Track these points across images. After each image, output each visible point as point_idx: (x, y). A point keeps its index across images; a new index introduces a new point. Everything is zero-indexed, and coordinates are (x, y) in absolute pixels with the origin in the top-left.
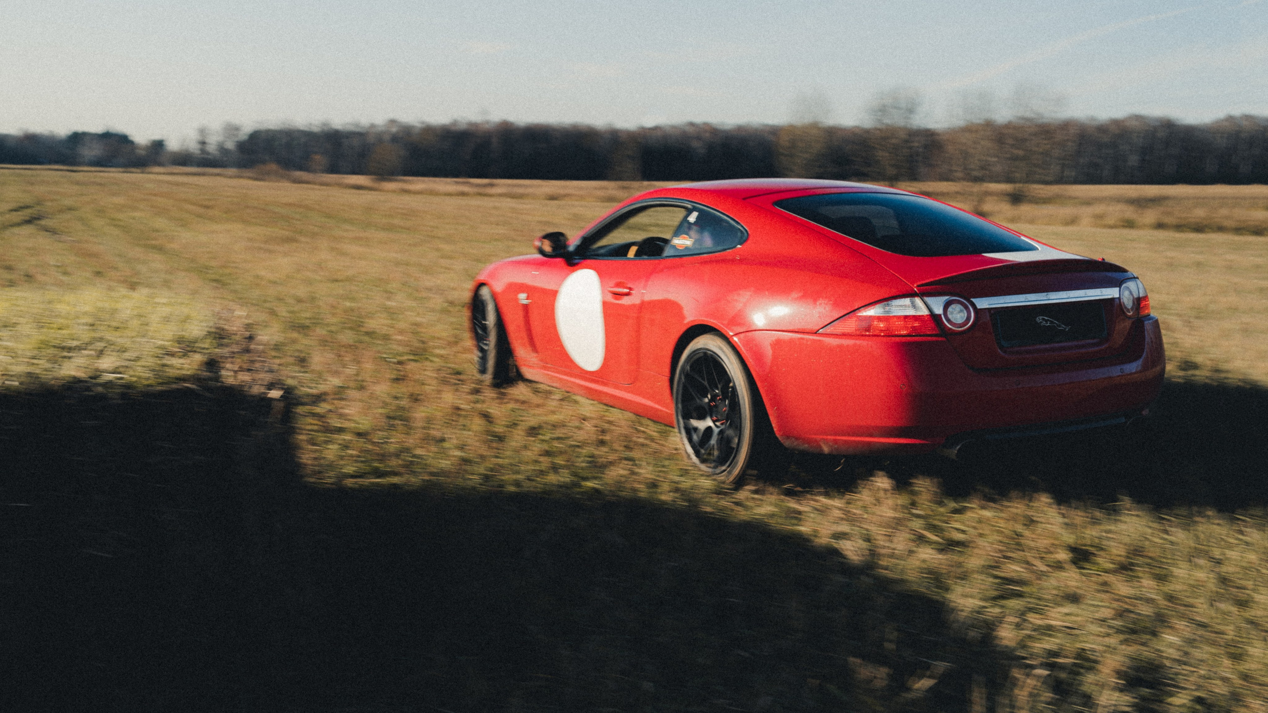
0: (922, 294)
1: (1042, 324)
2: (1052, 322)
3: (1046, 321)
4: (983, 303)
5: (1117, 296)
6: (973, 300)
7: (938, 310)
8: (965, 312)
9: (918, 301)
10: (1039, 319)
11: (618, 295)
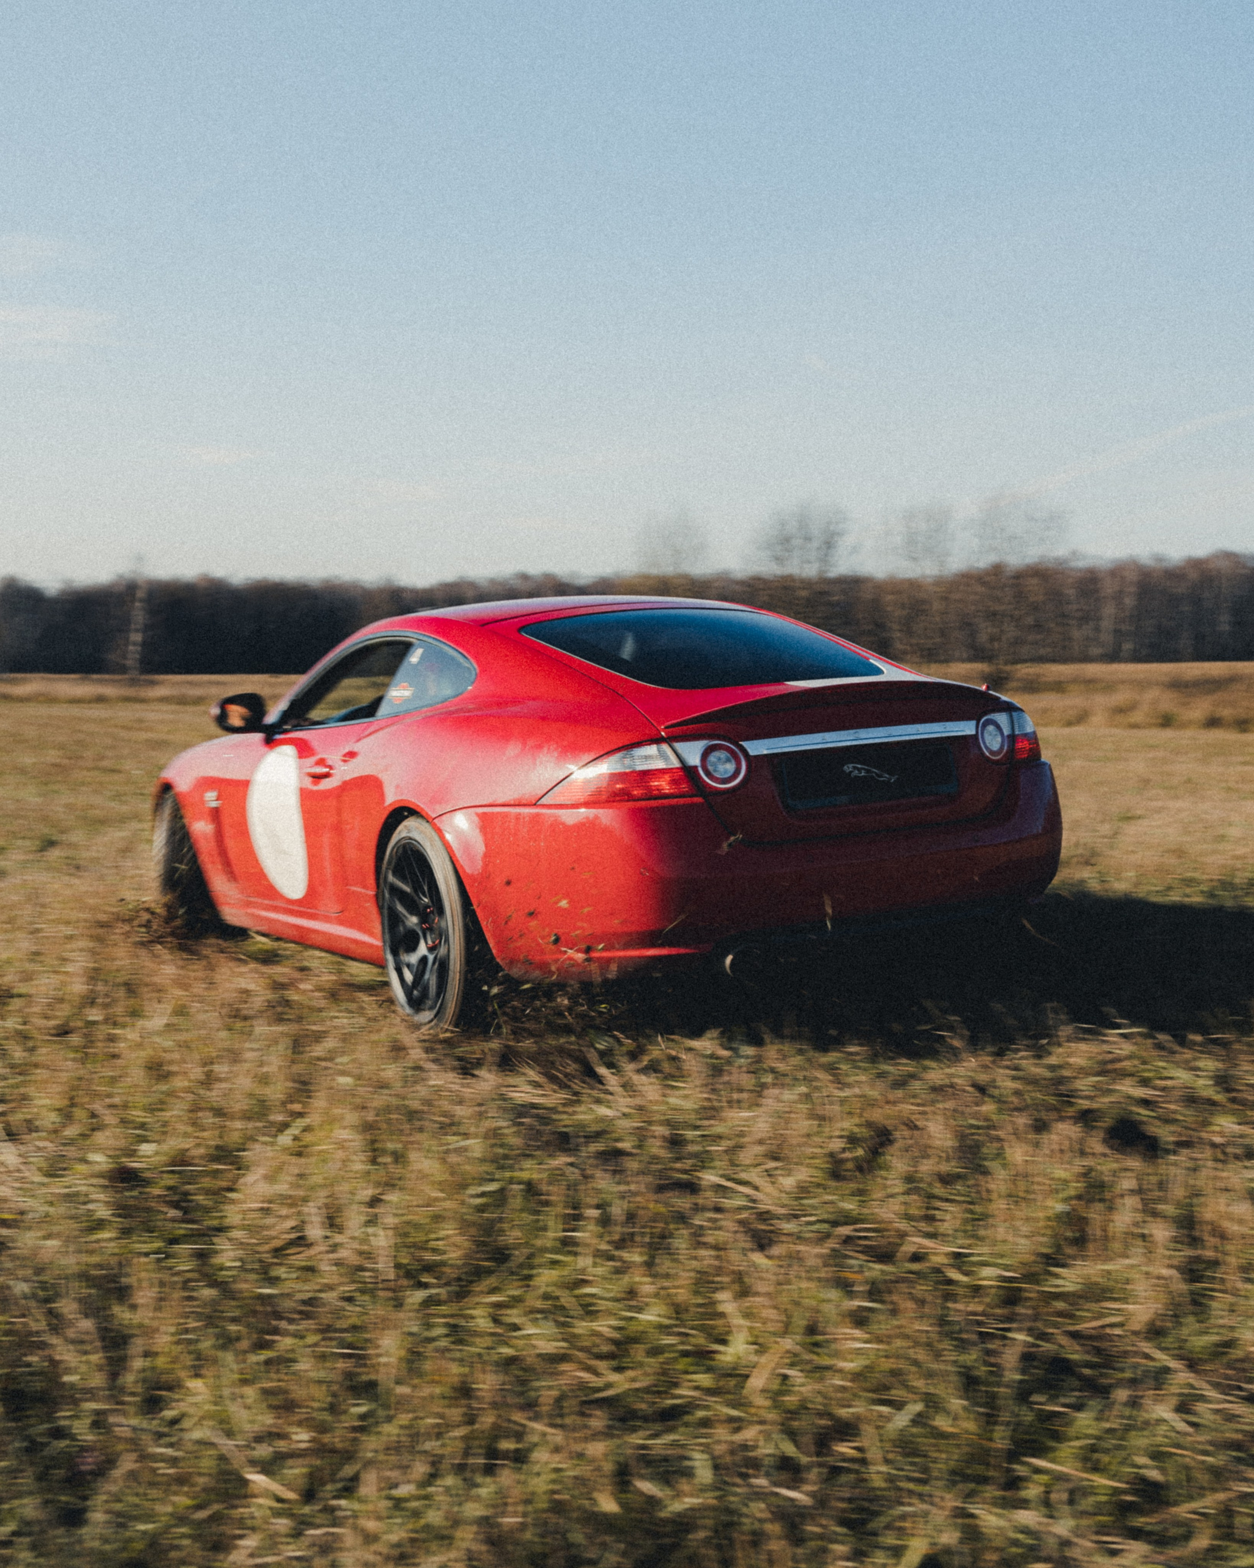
0: (670, 740)
1: (853, 775)
2: (868, 771)
3: (859, 770)
4: (758, 748)
5: (973, 732)
6: (745, 744)
7: (694, 760)
8: (733, 762)
9: (665, 747)
10: (848, 768)
11: (317, 778)
